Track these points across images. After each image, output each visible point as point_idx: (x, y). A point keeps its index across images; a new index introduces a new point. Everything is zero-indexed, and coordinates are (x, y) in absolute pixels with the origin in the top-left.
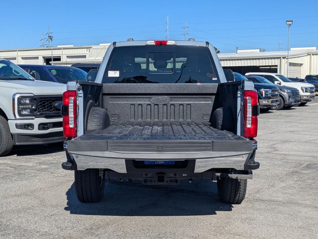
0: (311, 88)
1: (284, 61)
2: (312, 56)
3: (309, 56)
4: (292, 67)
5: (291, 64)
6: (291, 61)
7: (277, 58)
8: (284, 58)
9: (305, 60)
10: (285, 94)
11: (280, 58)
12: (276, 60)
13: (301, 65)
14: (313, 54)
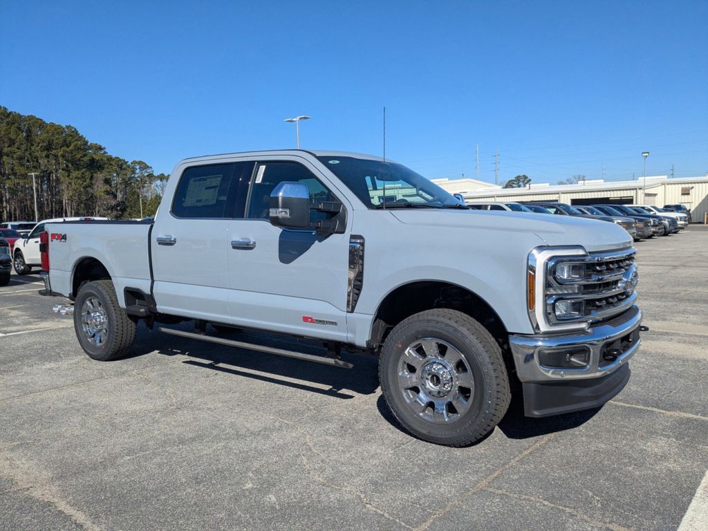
0: (685, 217)
1: (639, 191)
2: (667, 186)
3: (663, 186)
4: (647, 198)
5: (647, 195)
6: (647, 191)
7: (633, 189)
8: (640, 189)
9: (659, 190)
10: (666, 222)
11: (636, 189)
12: (632, 191)
13: (656, 195)
14: (668, 184)
